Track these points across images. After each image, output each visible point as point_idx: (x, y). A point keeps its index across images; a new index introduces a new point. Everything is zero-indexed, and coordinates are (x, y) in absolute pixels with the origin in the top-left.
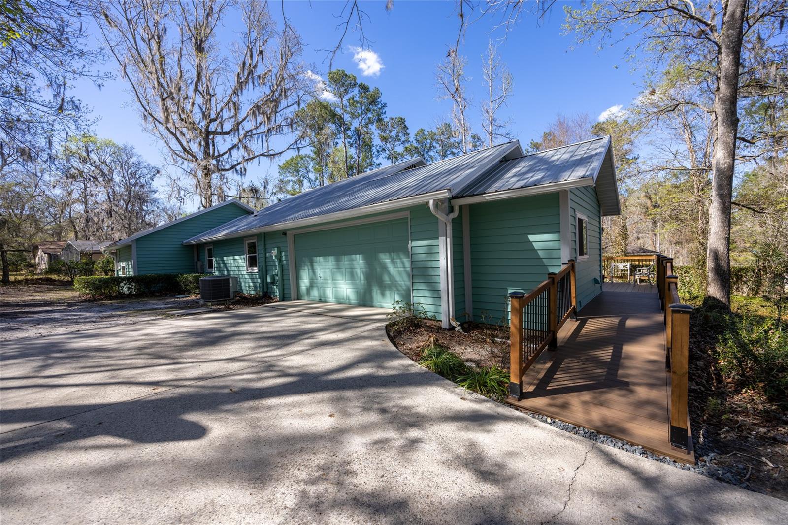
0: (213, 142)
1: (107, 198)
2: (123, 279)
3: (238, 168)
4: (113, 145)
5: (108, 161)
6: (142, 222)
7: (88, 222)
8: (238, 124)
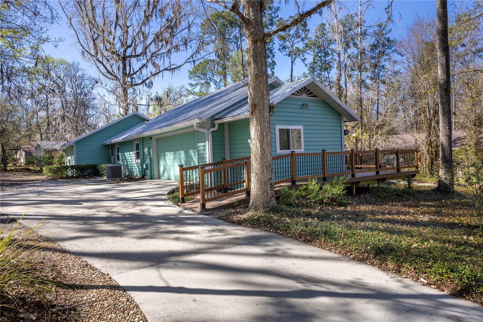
0: (130, 63)
1: (61, 106)
2: (69, 167)
3: (147, 82)
4: (65, 63)
5: (62, 76)
6: (85, 124)
7: (49, 126)
8: (146, 48)
